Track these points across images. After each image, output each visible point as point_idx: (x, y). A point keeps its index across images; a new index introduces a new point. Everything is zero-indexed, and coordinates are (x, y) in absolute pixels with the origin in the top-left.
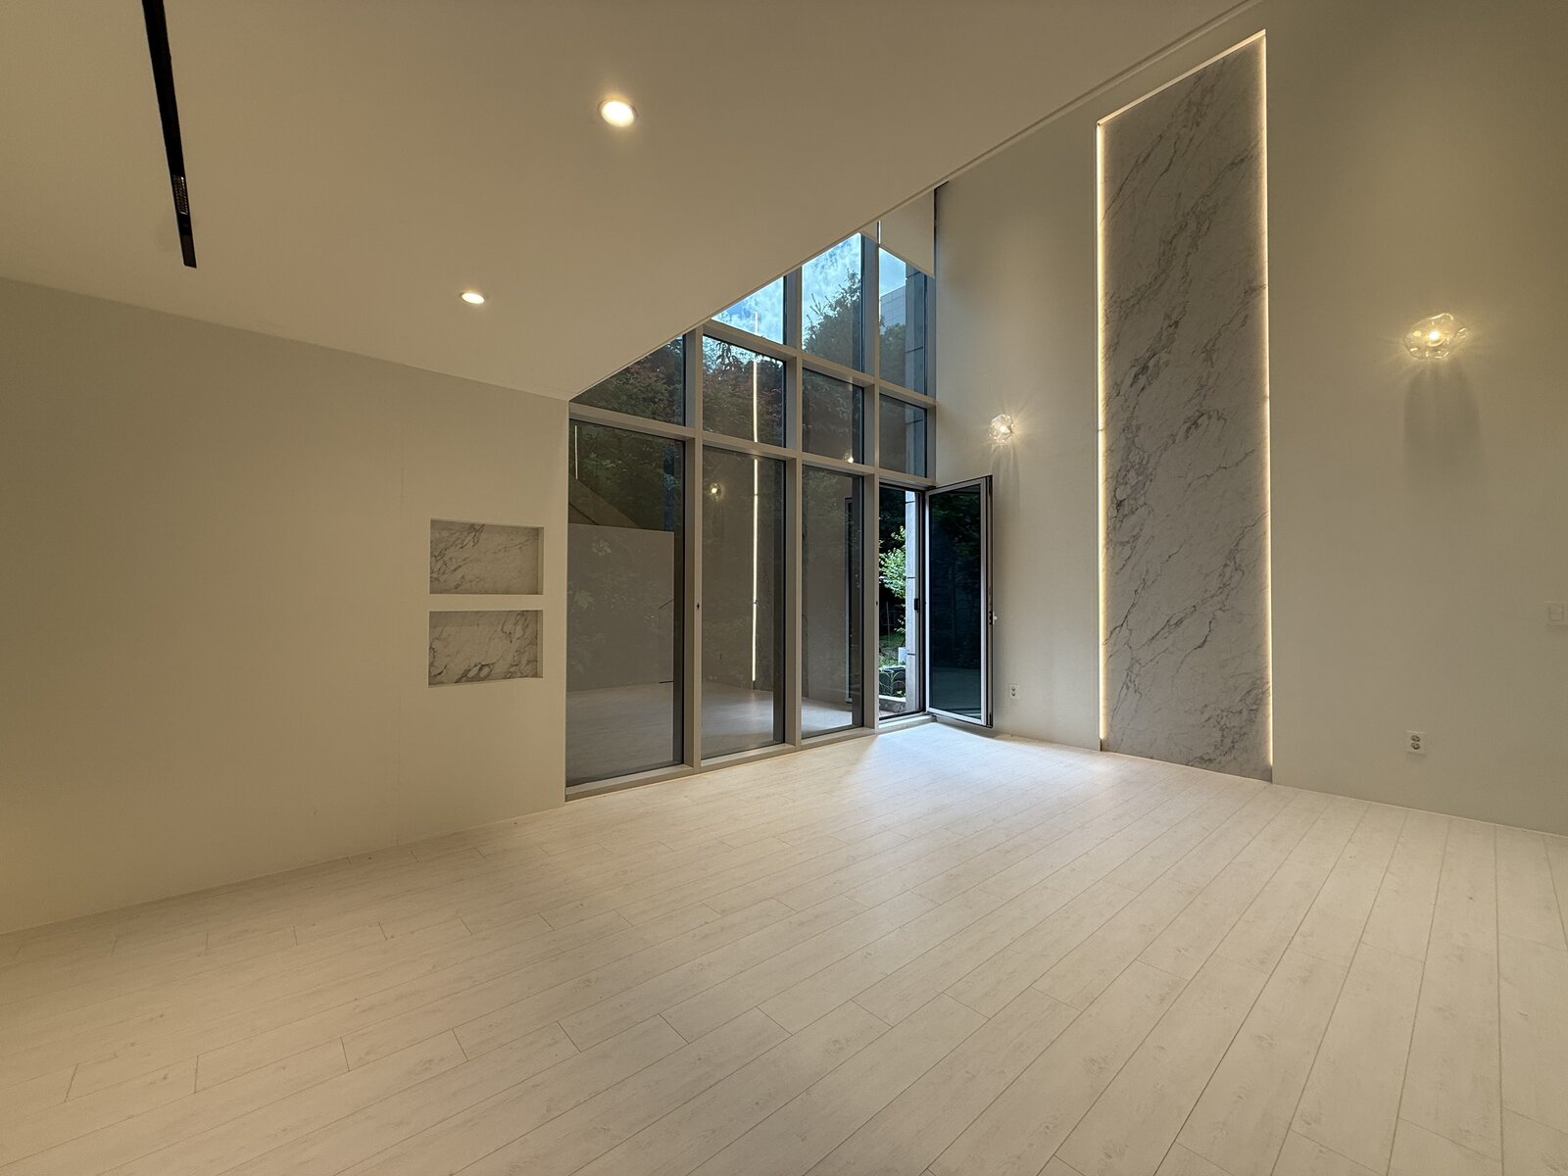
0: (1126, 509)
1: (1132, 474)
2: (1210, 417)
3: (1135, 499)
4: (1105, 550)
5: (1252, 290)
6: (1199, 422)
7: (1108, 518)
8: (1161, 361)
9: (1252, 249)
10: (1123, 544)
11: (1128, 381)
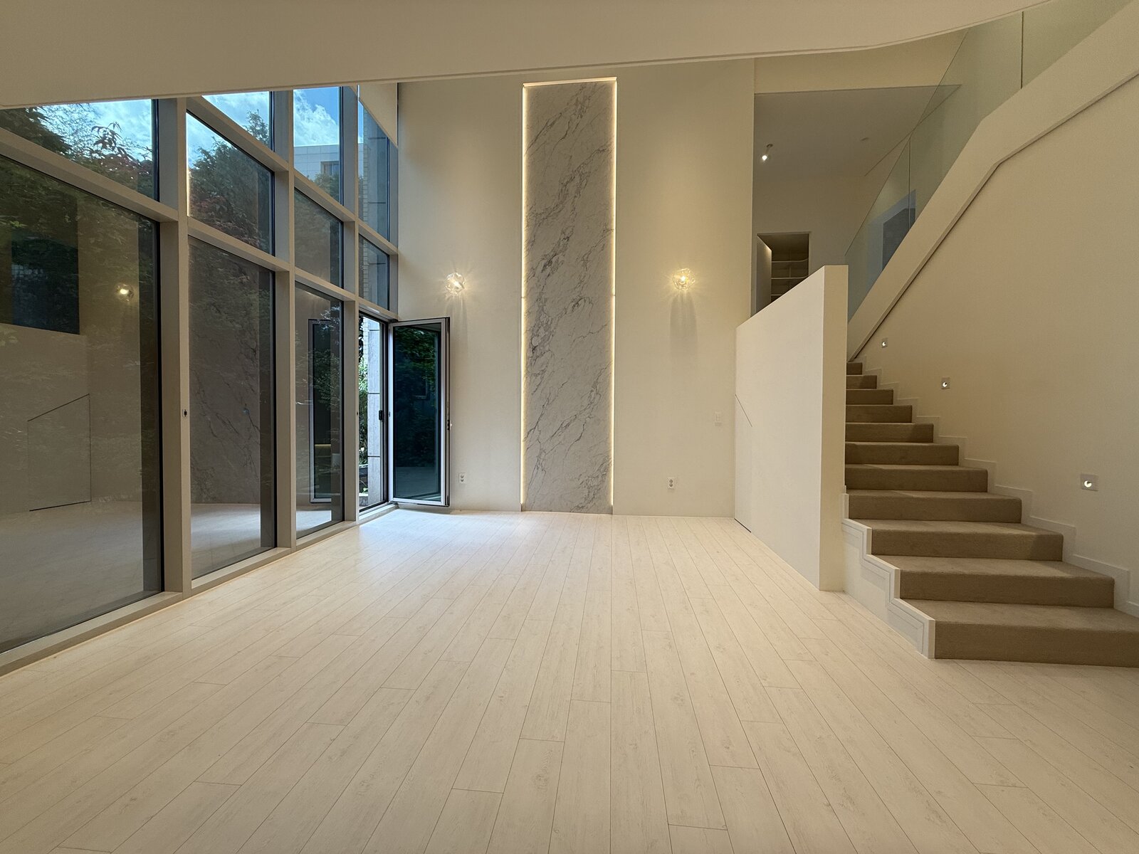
0: (538, 352)
1: (542, 330)
2: (585, 301)
3: (544, 347)
4: (525, 379)
5: (607, 231)
6: (580, 302)
7: (527, 358)
8: (560, 261)
9: (607, 205)
10: (536, 375)
11: (540, 268)
